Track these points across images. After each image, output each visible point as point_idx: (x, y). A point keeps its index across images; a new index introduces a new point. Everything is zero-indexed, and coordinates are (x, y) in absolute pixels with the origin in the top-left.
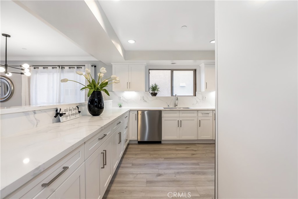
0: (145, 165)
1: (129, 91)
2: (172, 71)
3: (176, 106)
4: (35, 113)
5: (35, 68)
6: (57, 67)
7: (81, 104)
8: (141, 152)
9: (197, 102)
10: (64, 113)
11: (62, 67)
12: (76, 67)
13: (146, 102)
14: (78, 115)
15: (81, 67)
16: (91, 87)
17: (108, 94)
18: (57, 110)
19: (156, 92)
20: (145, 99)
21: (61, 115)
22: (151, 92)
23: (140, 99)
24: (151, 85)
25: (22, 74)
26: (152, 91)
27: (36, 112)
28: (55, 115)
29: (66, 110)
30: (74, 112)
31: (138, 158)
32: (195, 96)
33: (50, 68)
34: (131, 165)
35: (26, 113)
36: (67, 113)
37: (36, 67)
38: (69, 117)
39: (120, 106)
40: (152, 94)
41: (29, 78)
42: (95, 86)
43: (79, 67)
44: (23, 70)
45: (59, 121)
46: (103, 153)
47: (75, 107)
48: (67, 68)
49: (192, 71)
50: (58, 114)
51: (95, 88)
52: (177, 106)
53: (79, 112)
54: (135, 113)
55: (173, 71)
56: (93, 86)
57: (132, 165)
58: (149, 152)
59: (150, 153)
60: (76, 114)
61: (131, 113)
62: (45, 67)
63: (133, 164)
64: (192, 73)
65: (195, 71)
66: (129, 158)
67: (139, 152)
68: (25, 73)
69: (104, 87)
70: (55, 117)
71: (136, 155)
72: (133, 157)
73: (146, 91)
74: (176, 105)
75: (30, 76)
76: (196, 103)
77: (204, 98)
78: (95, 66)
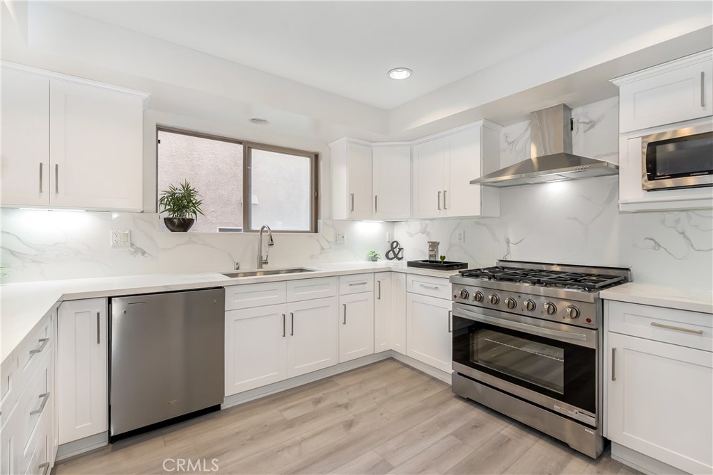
2: (248, 146)
3: (264, 266)
9: (323, 249)
13: (143, 253)
19: (188, 216)
20: (138, 244)
22: (167, 215)
23: (111, 245)
24: (164, 188)
26: (169, 210)
32: (316, 231)
40: (168, 221)
49: (308, 160)
52: (266, 263)
55: (250, 148)
64: (306, 163)
65: (316, 158)
73: (142, 212)
74: (262, 262)
76: (320, 254)
77: (340, 239)
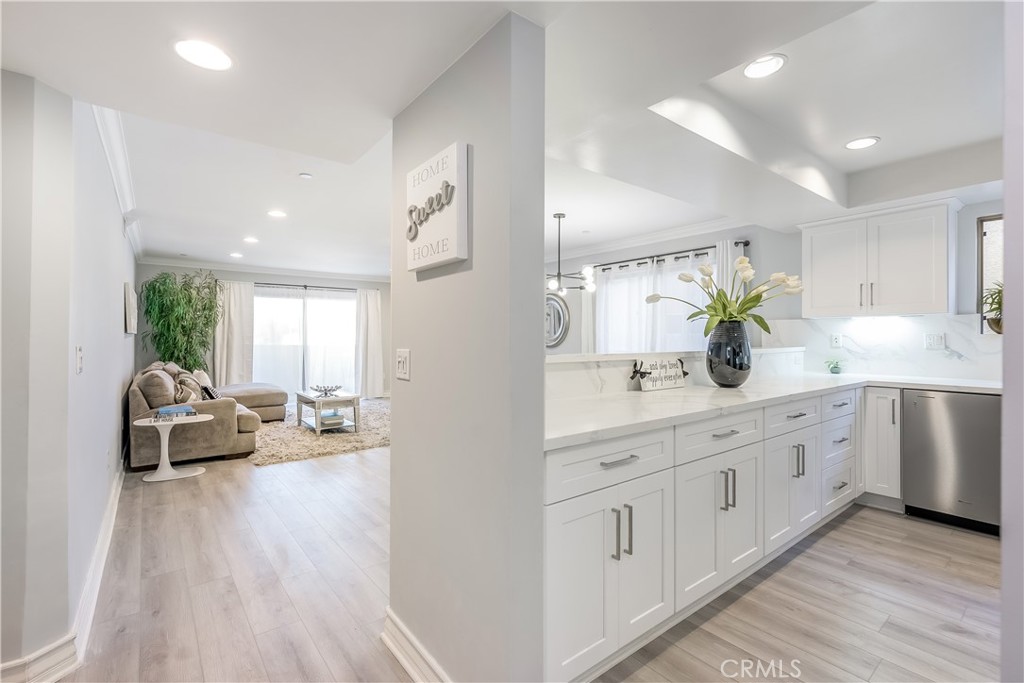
0: (905, 581)
1: (867, 314)
4: (599, 366)
5: (604, 270)
6: (647, 260)
7: (691, 356)
8: (905, 543)
10: (649, 371)
11: (659, 259)
12: (691, 254)
13: (961, 357)
14: (681, 381)
15: (705, 251)
16: (715, 310)
17: (767, 329)
18: (635, 365)
20: (954, 347)
21: (643, 375)
23: (924, 346)
24: (989, 285)
25: (581, 288)
27: (601, 364)
28: (632, 374)
29: (653, 367)
30: (672, 372)
31: (882, 554)
33: (633, 265)
34: (844, 563)
35: (586, 365)
36: (655, 374)
37: (606, 267)
38: (659, 383)
39: (835, 370)
40: (994, 322)
41: (594, 297)
42: (725, 307)
43: (699, 253)
44: (582, 279)
45: (639, 388)
46: (727, 474)
47: (674, 360)
48: (669, 259)
50: (638, 373)
51: (724, 311)
53: (685, 374)
54: (891, 398)
56: (720, 307)
57: (848, 564)
58: (948, 555)
59: (950, 558)
60: (676, 377)
61: (871, 396)
62: (623, 264)
63: (852, 563)
66: (847, 543)
67: (899, 541)
68: (586, 287)
69: (750, 308)
70: (632, 378)
71: (878, 543)
72: (859, 546)
73: (958, 313)
75: (595, 292)
78: (747, 244)
